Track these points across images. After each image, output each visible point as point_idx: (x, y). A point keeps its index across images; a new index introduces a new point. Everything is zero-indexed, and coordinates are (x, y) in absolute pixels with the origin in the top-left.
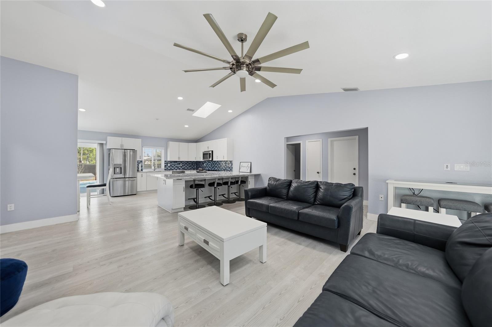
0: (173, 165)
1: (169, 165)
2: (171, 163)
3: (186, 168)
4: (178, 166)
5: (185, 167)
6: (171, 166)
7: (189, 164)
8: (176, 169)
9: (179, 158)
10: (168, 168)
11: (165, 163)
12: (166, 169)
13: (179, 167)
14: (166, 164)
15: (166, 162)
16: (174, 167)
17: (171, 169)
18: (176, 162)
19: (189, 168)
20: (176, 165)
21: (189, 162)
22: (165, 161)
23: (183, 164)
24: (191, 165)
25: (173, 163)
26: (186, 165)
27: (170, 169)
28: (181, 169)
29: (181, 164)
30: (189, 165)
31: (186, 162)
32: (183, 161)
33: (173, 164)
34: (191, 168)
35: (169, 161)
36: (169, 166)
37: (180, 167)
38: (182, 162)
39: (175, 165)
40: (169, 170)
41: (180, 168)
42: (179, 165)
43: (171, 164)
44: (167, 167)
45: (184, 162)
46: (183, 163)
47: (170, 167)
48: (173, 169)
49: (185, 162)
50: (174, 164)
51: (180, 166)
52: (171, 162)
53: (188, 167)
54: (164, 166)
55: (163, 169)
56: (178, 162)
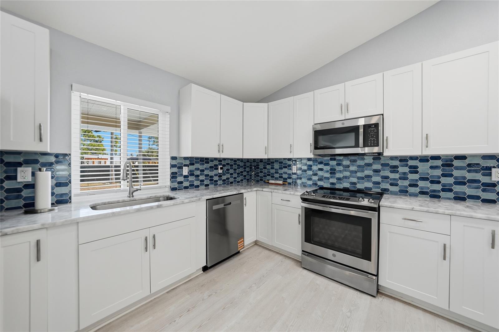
0: (198, 173)
1: (185, 171)
2: (193, 164)
3: (231, 180)
4: (211, 174)
5: (228, 176)
6: (191, 173)
8: (205, 183)
10: (181, 183)
11: (172, 166)
12: (176, 185)
13: (216, 178)
14: (175, 170)
15: (174, 162)
16: (201, 178)
17: (192, 185)
18: (206, 160)
19: (238, 179)
20: (206, 172)
22: (173, 158)
23: (225, 169)
24: (241, 170)
25: (197, 166)
26: (231, 171)
27: (186, 184)
29: (220, 167)
32: (225, 159)
33: (198, 169)
34: (242, 177)
35: (185, 158)
36: (185, 177)
38: (223, 163)
39: (202, 171)
40: (186, 188)
41: (217, 181)
42: (215, 172)
44: (180, 179)
45: (226, 162)
47: (191, 178)
48: (198, 183)
49: (229, 162)
50: (201, 167)
51: (216, 175)
52: (192, 161)
54: (171, 176)
55: (167, 187)
56: (212, 160)
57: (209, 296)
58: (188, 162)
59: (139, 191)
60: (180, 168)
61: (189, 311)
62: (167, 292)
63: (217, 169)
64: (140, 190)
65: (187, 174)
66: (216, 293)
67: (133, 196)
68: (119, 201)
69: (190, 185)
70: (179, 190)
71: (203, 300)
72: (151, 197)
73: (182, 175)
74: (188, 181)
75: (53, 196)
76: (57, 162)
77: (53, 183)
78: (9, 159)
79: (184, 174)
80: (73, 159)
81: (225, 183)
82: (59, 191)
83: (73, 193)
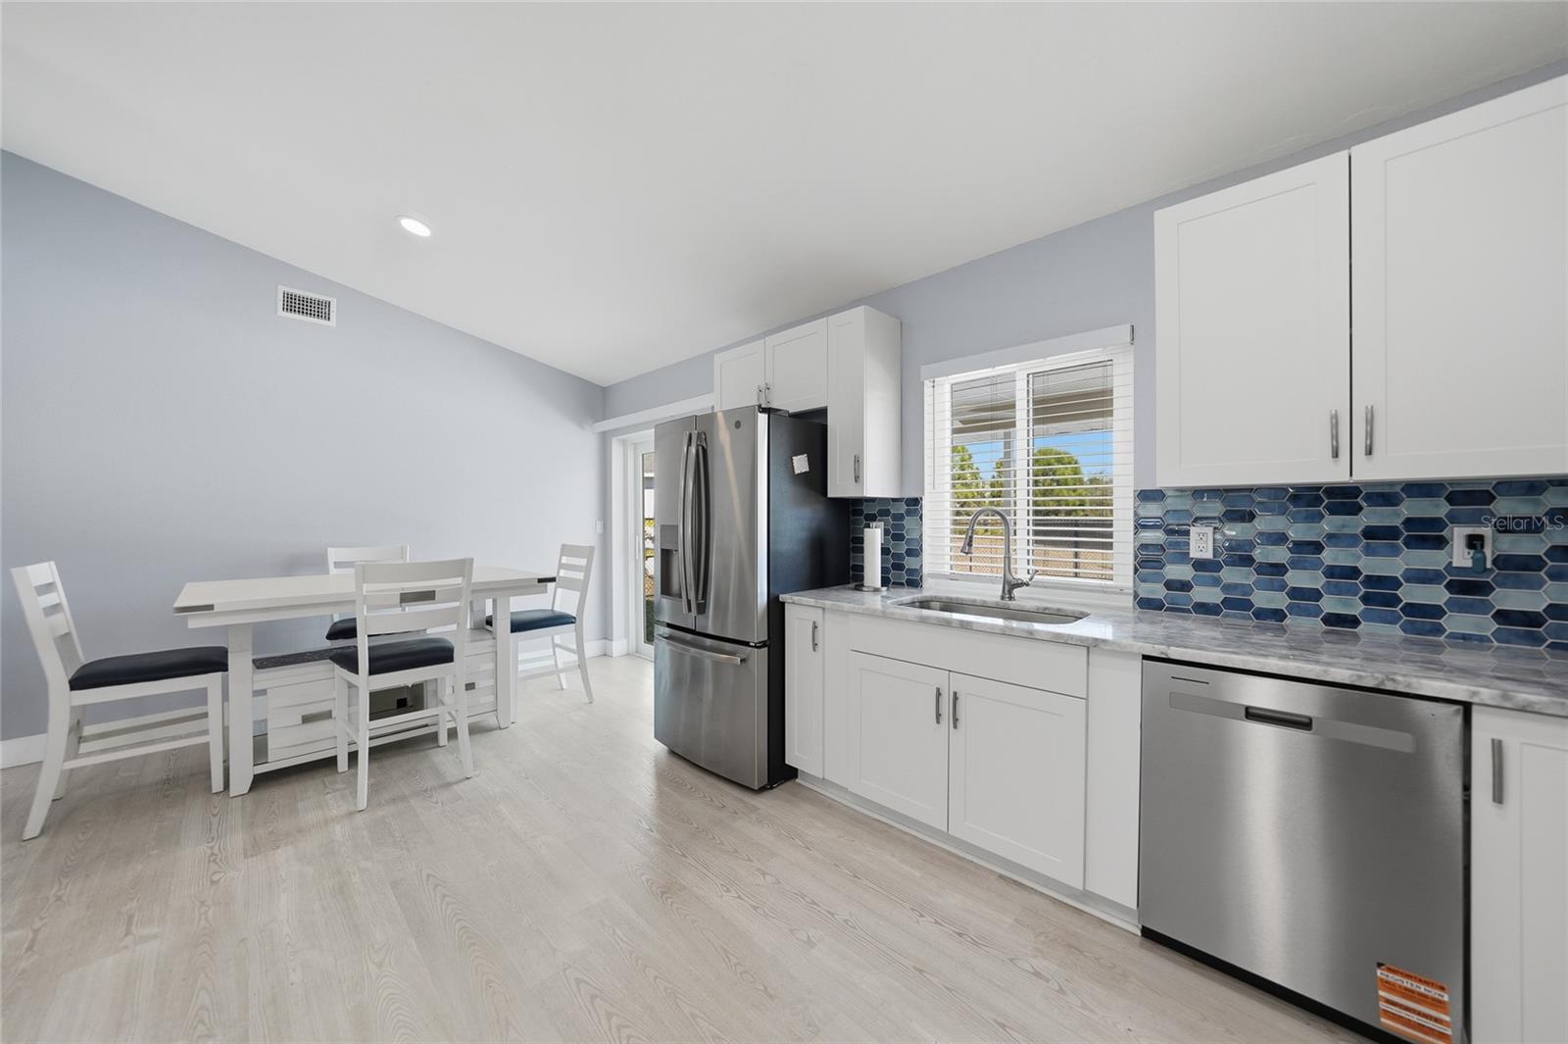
0: (1281, 554)
1: (1201, 543)
2: (1244, 517)
4: (1381, 565)
6: (1235, 555)
8: (1330, 604)
9: (1358, 435)
10: (1185, 586)
11: (1144, 523)
12: (1158, 591)
13: (1421, 594)
14: (1153, 535)
16: (1300, 579)
17: (1238, 605)
18: (1333, 498)
22: (1149, 496)
23: (1526, 545)
25: (1265, 523)
27: (1212, 595)
29: (1461, 532)
33: (1280, 539)
35: (1203, 490)
36: (1200, 565)
39: (1308, 547)
40: (1204, 608)
43: (1232, 531)
44: (1177, 573)
47: (1230, 575)
50: (1301, 532)
51: (1422, 576)
52: (1243, 502)
54: (1136, 557)
55: (1126, 591)
56: (1385, 495)
57: (1037, 974)
58: (1217, 508)
59: (1025, 587)
60: (1176, 531)
61: (960, 935)
62: (1001, 876)
63: (1440, 543)
64: (1027, 585)
65: (1208, 555)
66: (1061, 991)
67: (1011, 598)
68: (975, 600)
69: (1229, 603)
70: (1168, 609)
71: (1011, 960)
72: (1046, 609)
73: (1184, 557)
74: (1216, 582)
75: (901, 572)
76: (909, 513)
77: (903, 548)
78: (867, 510)
79: (1194, 554)
80: (927, 507)
81: (1537, 640)
82: (910, 563)
83: (926, 570)
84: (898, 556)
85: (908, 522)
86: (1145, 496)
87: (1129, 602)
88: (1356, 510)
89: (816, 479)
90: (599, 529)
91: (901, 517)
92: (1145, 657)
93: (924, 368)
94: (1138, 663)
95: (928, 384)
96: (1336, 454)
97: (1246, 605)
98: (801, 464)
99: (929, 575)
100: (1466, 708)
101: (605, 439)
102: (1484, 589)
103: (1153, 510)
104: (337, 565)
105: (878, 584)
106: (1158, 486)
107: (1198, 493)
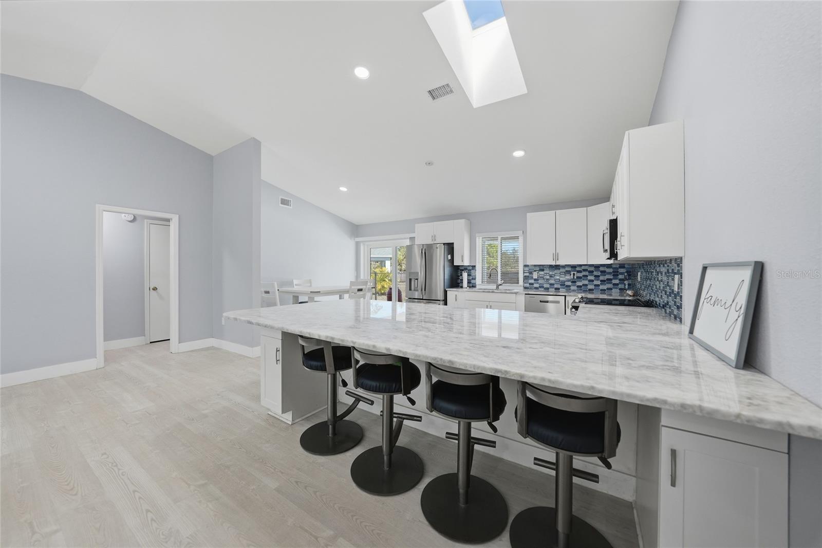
0: (548, 277)
1: (535, 276)
2: (543, 270)
3: (591, 287)
4: (562, 278)
5: (586, 282)
6: (541, 277)
7: (603, 272)
8: (556, 286)
9: (556, 256)
10: (532, 284)
11: (525, 271)
12: (528, 285)
13: (567, 283)
14: (527, 274)
16: (551, 281)
18: (557, 267)
19: (601, 287)
20: (556, 277)
21: (602, 269)
23: (580, 275)
24: (608, 276)
25: (546, 271)
26: (590, 278)
28: (572, 288)
29: (573, 273)
30: (602, 278)
31: (592, 269)
32: (581, 266)
33: (547, 274)
34: (610, 286)
36: (535, 280)
37: (569, 283)
38: (578, 269)
39: (552, 276)
41: (569, 286)
42: (568, 277)
43: (542, 273)
44: (531, 281)
45: (583, 268)
46: (578, 272)
47: (540, 281)
48: (548, 286)
50: (551, 273)
51: (568, 280)
52: (542, 267)
53: (598, 283)
54: (524, 279)
55: (522, 286)
56: (564, 267)
58: (538, 269)
60: (531, 273)
63: (570, 274)
65: (536, 278)
67: (498, 288)
69: (540, 287)
70: (530, 289)
73: (532, 278)
74: (538, 283)
75: (471, 285)
76: (472, 269)
77: (471, 278)
78: (461, 268)
79: (534, 278)
80: (477, 268)
81: (581, 290)
82: (473, 281)
83: (477, 284)
84: (470, 280)
85: (472, 271)
86: (525, 266)
87: (522, 288)
88: (559, 269)
89: (452, 261)
90: (356, 275)
91: (470, 270)
92: (526, 294)
93: (477, 235)
94: (524, 295)
95: (477, 238)
96: (554, 260)
97: (543, 287)
98: (449, 257)
99: (478, 285)
100: (565, 296)
101: (357, 245)
102: (575, 282)
103: (527, 269)
104: (296, 285)
105: (466, 286)
106: (528, 264)
107: (535, 266)
